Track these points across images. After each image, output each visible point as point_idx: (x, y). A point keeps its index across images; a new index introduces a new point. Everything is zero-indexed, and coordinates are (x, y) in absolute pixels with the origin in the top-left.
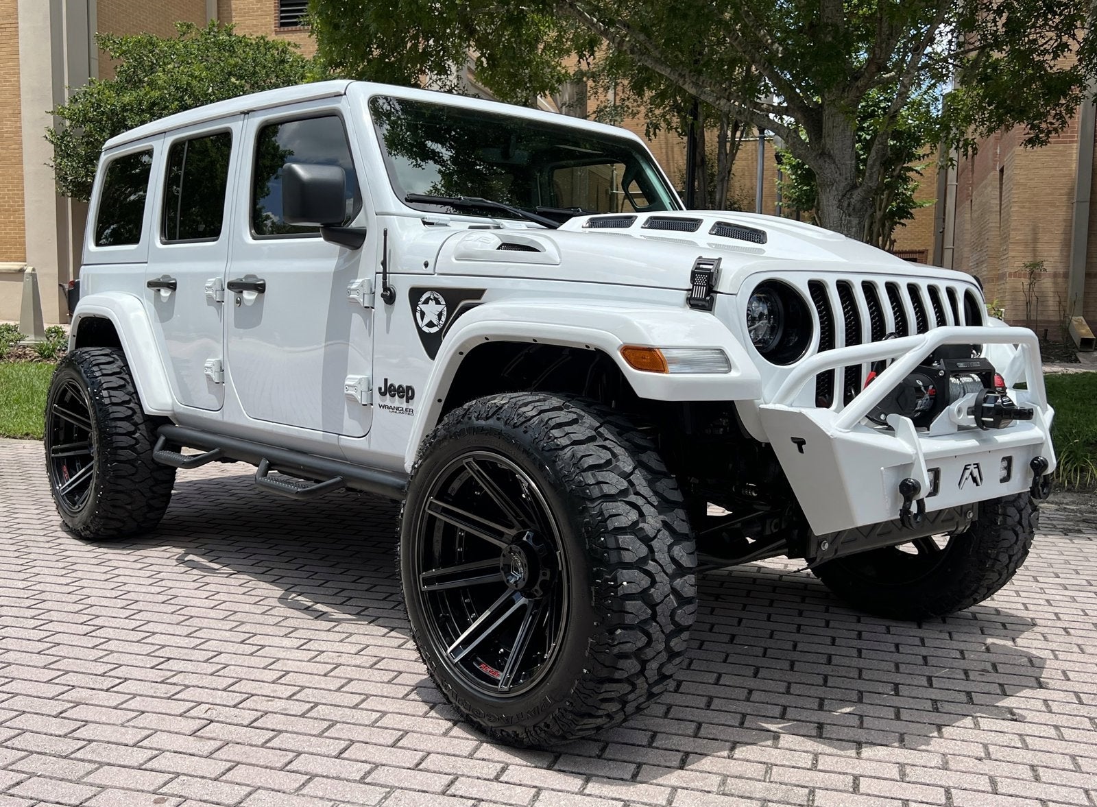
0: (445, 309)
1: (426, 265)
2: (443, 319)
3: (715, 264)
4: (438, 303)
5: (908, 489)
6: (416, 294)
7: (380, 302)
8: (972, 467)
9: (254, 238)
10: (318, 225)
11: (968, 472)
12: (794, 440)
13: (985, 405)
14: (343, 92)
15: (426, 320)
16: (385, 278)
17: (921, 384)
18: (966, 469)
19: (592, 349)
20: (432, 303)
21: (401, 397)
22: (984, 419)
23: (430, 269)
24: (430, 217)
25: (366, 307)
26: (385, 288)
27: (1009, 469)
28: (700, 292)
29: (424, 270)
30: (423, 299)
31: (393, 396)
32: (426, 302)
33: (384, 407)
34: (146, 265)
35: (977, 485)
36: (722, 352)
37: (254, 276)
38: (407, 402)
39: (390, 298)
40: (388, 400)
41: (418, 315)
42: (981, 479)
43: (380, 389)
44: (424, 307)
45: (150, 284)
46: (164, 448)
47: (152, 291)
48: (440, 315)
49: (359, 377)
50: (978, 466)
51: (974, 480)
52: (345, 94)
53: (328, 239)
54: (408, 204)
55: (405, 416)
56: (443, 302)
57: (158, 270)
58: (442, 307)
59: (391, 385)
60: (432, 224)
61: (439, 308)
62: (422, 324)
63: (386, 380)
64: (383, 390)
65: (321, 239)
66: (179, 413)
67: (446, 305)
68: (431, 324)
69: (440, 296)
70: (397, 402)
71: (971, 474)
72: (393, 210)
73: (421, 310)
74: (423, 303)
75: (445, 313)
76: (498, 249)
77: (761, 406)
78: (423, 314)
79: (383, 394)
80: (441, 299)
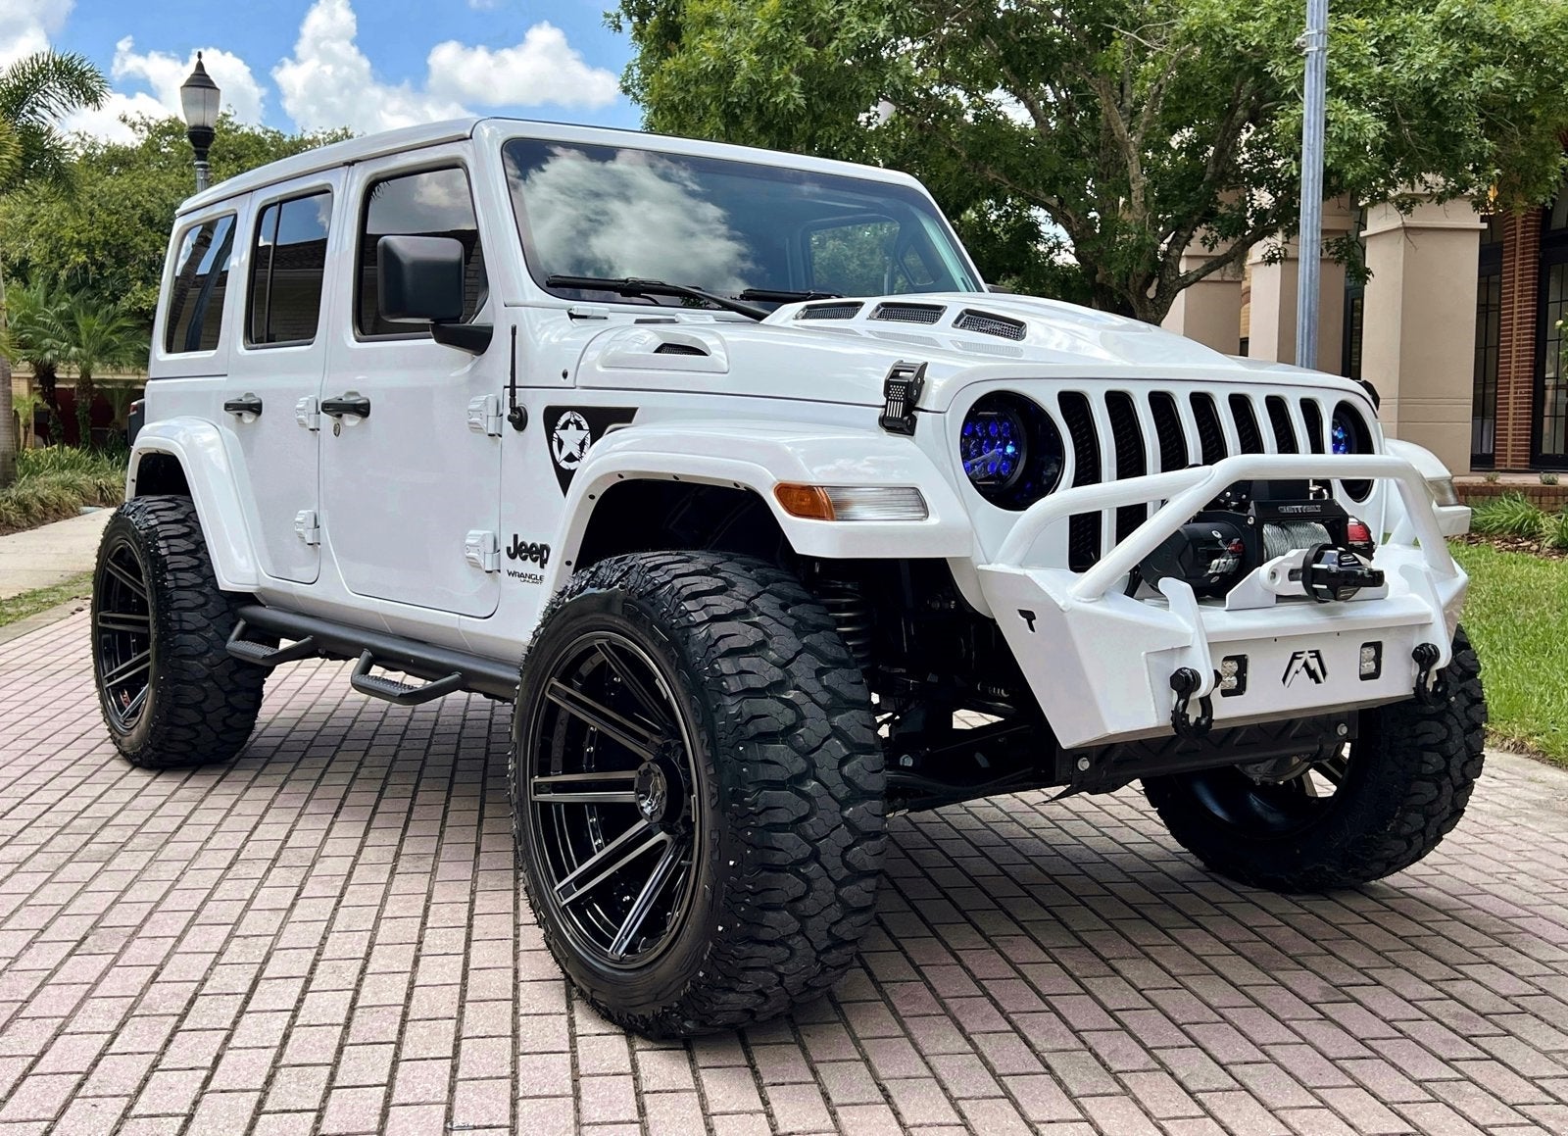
0: (589, 436)
1: (565, 375)
2: (587, 449)
3: (916, 371)
4: (580, 427)
5: (1184, 683)
6: (552, 415)
7: (508, 426)
8: (1306, 656)
9: (358, 341)
10: (427, 321)
11: (1298, 664)
12: (1023, 613)
13: (1315, 566)
14: (468, 134)
15: (565, 453)
16: (513, 395)
17: (1219, 536)
18: (1294, 657)
19: (742, 488)
20: (572, 428)
21: (535, 560)
22: (1315, 586)
23: (570, 381)
24: (579, 307)
25: (490, 435)
26: (514, 409)
27: (1378, 660)
28: (897, 410)
29: (562, 382)
30: (561, 422)
31: (524, 559)
32: (565, 427)
33: (514, 574)
34: (224, 379)
35: (1318, 681)
36: (916, 491)
37: (355, 394)
38: (542, 566)
39: (520, 421)
40: (518, 565)
41: (555, 444)
42: (1324, 674)
43: (509, 549)
44: (562, 434)
45: (228, 407)
46: (241, 637)
47: (231, 416)
48: (582, 445)
49: (482, 533)
50: (1317, 655)
51: (1312, 674)
52: (471, 137)
53: (440, 340)
54: (549, 289)
55: (540, 586)
56: (586, 427)
57: (237, 387)
58: (584, 434)
59: (523, 544)
60: (585, 317)
61: (581, 435)
62: (560, 458)
63: (516, 537)
64: (512, 551)
65: (432, 341)
66: (265, 589)
67: (591, 431)
68: (570, 458)
69: (582, 419)
70: (530, 567)
71: (1306, 665)
72: (530, 300)
73: (559, 439)
74: (562, 429)
75: (589, 442)
76: (657, 351)
77: (980, 567)
78: (561, 444)
79: (512, 556)
80: (584, 423)
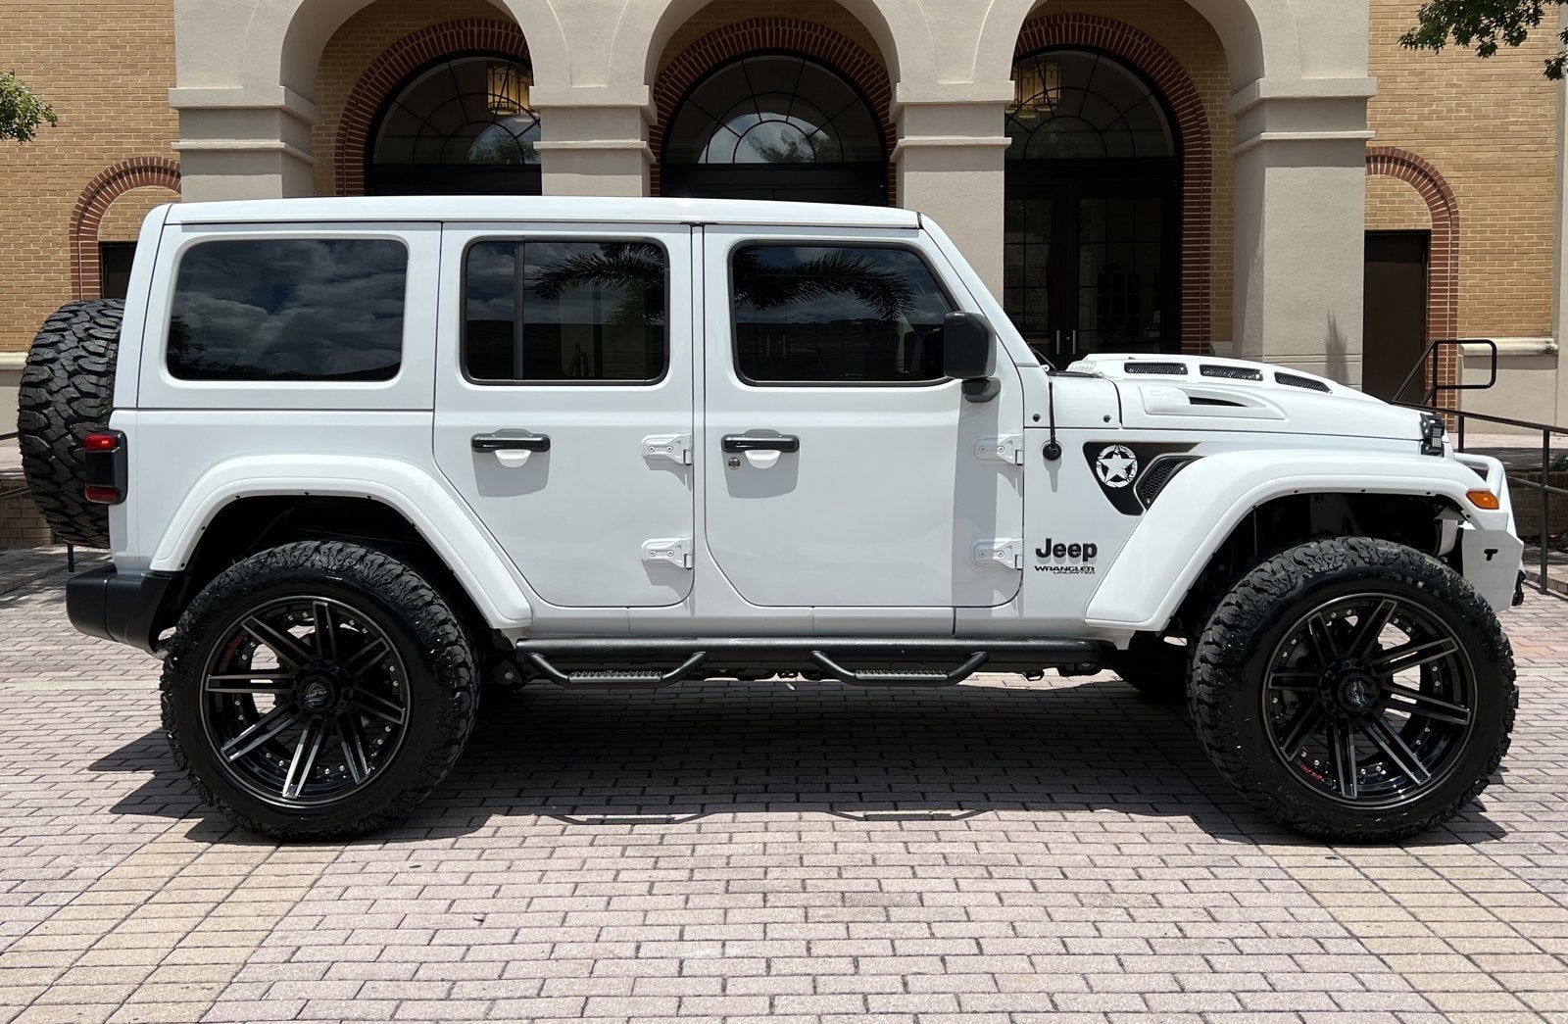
0: (1136, 462)
1: (1107, 419)
2: (1134, 472)
4: (1124, 456)
6: (1092, 451)
7: (1039, 459)
9: (749, 385)
15: (1110, 475)
16: (1051, 434)
20: (1117, 458)
21: (1076, 556)
23: (1109, 424)
25: (1013, 465)
26: (1053, 444)
29: (1106, 425)
30: (1104, 454)
31: (1060, 556)
32: (1109, 456)
33: (1044, 569)
37: (775, 433)
38: (1085, 560)
39: (1052, 452)
40: (1052, 561)
41: (1099, 471)
43: (1038, 551)
44: (1106, 462)
48: (1129, 469)
49: (1009, 539)
55: (1082, 575)
56: (1132, 456)
58: (1132, 460)
59: (1057, 545)
61: (1128, 462)
62: (1107, 480)
63: (1049, 541)
64: (1043, 551)
67: (1138, 459)
68: (1117, 479)
69: (1129, 450)
70: (1068, 562)
73: (1103, 465)
74: (1106, 457)
75: (1135, 466)
76: (1191, 403)
78: (1105, 470)
79: (1043, 556)
80: (1130, 453)
